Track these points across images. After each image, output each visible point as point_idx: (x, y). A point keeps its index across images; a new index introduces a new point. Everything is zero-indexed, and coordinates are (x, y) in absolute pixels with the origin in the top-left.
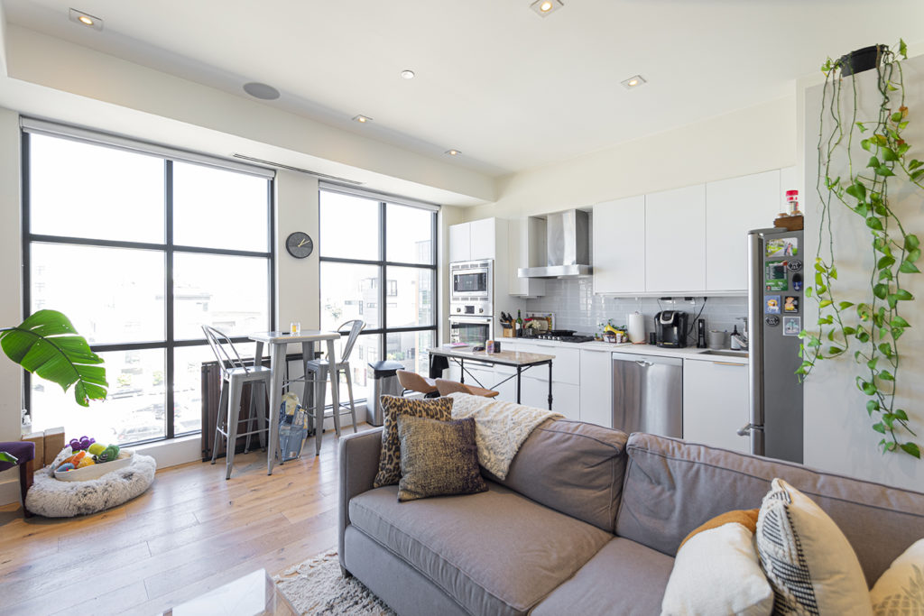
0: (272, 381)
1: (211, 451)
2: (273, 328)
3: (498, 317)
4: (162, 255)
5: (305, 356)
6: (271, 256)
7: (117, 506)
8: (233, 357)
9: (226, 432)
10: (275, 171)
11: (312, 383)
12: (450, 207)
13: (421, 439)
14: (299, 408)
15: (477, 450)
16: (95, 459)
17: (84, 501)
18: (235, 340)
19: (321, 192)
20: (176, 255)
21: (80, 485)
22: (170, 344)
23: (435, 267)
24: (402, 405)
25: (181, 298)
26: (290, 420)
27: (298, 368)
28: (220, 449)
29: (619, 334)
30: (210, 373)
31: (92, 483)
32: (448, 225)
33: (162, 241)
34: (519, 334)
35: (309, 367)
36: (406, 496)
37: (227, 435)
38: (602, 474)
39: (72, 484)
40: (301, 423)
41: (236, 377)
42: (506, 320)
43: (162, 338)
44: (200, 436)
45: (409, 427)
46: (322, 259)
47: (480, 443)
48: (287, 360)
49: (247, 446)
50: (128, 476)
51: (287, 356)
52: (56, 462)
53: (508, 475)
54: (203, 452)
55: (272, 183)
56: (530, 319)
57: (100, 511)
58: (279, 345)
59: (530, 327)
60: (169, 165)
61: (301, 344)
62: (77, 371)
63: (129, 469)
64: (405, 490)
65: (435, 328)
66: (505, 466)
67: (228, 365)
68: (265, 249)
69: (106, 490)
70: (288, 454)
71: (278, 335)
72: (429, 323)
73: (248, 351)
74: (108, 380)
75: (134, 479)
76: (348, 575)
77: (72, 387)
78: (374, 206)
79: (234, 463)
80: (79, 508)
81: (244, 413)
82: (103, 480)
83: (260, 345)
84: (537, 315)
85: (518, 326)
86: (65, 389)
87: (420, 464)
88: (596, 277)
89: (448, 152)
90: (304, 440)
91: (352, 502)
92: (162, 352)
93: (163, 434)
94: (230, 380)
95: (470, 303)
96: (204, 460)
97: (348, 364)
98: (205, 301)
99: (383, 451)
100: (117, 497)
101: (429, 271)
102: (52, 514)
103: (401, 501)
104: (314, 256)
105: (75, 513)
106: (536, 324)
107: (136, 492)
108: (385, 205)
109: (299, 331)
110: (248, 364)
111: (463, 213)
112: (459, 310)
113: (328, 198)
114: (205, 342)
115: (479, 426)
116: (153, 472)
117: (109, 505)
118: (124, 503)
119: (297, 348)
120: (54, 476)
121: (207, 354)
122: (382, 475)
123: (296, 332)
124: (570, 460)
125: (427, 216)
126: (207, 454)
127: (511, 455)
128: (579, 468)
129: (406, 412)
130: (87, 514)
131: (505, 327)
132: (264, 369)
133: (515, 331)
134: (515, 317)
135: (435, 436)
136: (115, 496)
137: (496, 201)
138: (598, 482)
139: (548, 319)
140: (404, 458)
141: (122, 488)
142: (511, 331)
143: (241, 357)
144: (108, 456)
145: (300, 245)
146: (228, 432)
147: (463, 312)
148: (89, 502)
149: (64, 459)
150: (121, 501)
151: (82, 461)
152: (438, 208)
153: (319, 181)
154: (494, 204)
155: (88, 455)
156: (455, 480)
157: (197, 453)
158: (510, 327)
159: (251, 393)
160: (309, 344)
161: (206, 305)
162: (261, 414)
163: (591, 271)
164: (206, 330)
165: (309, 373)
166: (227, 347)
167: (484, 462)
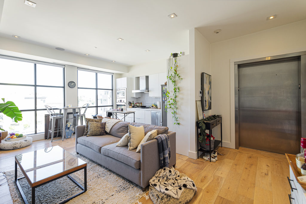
0: (63, 119)
1: (47, 136)
2: (65, 106)
3: (128, 103)
4: (33, 87)
5: (73, 113)
6: (64, 87)
7: (23, 147)
8: (53, 113)
9: (51, 131)
10: (65, 66)
11: (75, 119)
12: (116, 74)
13: (92, 125)
14: (71, 125)
15: (105, 128)
16: (17, 137)
17: (15, 145)
18: (54, 109)
19: (78, 71)
20: (37, 87)
21: (14, 142)
22: (36, 110)
23: (112, 90)
24: (90, 120)
25: (39, 98)
26: (69, 128)
27: (71, 116)
28: (50, 136)
29: (154, 106)
30: (47, 117)
31: (17, 142)
32: (116, 78)
33: (34, 84)
34: (133, 107)
35: (74, 116)
36: (88, 136)
37: (52, 132)
38: (125, 130)
39: (11, 142)
40: (72, 129)
41: (54, 117)
42: (130, 103)
43: (34, 108)
44: (44, 133)
45: (90, 123)
46: (78, 88)
47: (106, 127)
48: (67, 114)
49: (57, 136)
50: (26, 141)
51: (67, 113)
52: (6, 138)
53: (110, 132)
54: (45, 137)
55: (64, 69)
56: (136, 104)
57: (19, 148)
58: (65, 110)
59: (136, 105)
60: (35, 65)
61: (72, 109)
62: (15, 114)
63: (26, 139)
64: (88, 135)
65: (112, 106)
66: (109, 130)
67: (52, 115)
68: (62, 86)
69: (20, 143)
70: (68, 137)
71: (66, 107)
72: (111, 105)
73: (57, 112)
74: (22, 116)
75: (27, 141)
76: (78, 153)
77: (14, 118)
78: (94, 74)
79: (53, 139)
80: (14, 147)
81: (56, 127)
82: (19, 141)
83: (61, 110)
84: (139, 102)
85: (133, 105)
86: (12, 119)
87: (91, 130)
88: (149, 92)
89: (112, 61)
90: (72, 134)
91: (78, 138)
92: (34, 112)
93: (34, 132)
94: (52, 118)
95: (121, 99)
96: (45, 139)
97: (85, 115)
98: (44, 99)
99: (85, 128)
100: (23, 145)
101: (111, 91)
102: (7, 149)
103: (87, 136)
104: (76, 87)
105: (13, 148)
106: (138, 104)
107: (28, 144)
108: (97, 73)
109: (71, 106)
110: (57, 114)
111: (120, 76)
112: (119, 101)
113: (80, 72)
114: (46, 109)
115: (106, 124)
116: (32, 141)
117: (21, 147)
118: (25, 147)
119: (71, 111)
120: (6, 141)
121: (46, 112)
122: (85, 133)
123: (70, 106)
124: (120, 128)
125: (110, 76)
126: (46, 138)
127: (110, 128)
128: (121, 129)
129: (91, 121)
130: (16, 149)
131: (130, 105)
132: (62, 116)
133: (132, 106)
134: (132, 103)
135: (95, 125)
136: (22, 145)
137: (128, 72)
138: (125, 131)
139: (141, 103)
140: (89, 129)
141: (24, 143)
142: (131, 106)
143: (56, 113)
144: (20, 136)
145: (72, 84)
146: (52, 131)
147: (119, 102)
148: (16, 146)
149: (8, 137)
150: (24, 146)
151: (13, 137)
152: (113, 74)
153: (78, 68)
154: (128, 73)
155: (15, 136)
156: (98, 133)
157: (43, 137)
158: (131, 105)
159: (58, 122)
160: (74, 110)
161: (45, 100)
162: (61, 128)
163: (148, 91)
164: (46, 106)
165: (75, 117)
166: (52, 111)
167: (106, 130)
